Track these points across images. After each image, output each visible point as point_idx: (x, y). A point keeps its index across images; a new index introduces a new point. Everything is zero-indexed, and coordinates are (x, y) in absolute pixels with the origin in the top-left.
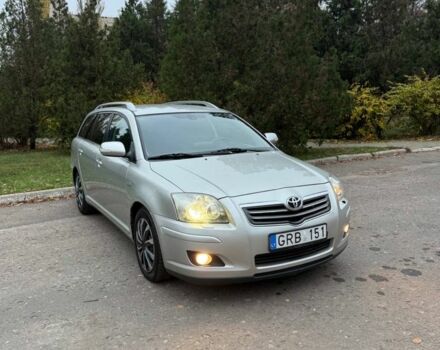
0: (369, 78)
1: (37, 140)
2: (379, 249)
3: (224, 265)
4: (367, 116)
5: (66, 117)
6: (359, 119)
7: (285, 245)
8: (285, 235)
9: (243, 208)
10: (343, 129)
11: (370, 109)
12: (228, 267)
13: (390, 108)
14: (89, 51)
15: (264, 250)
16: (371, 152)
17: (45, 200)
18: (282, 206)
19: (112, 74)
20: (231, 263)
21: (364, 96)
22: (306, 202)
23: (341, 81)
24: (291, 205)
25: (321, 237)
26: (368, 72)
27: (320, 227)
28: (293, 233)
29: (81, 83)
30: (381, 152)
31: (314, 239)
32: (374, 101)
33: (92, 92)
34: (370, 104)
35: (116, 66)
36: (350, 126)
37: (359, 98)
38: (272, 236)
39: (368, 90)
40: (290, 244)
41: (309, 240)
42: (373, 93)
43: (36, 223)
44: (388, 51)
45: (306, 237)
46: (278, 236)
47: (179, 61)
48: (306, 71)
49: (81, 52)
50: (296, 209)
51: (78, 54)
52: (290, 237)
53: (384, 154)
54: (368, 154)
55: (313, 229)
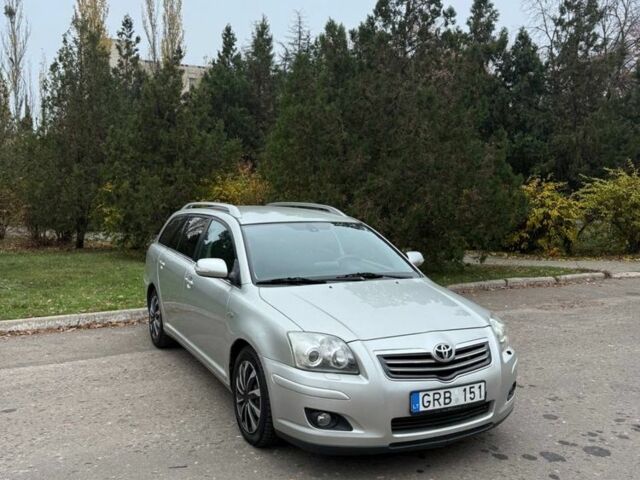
0: (554, 169)
1: (86, 236)
2: (556, 418)
3: (351, 429)
4: (550, 222)
5: (132, 208)
6: (538, 226)
7: (431, 408)
8: (432, 394)
9: (378, 356)
10: (516, 239)
11: (555, 213)
12: (357, 433)
13: (584, 212)
14: (168, 120)
15: (404, 413)
16: (554, 276)
17: (105, 326)
18: (428, 356)
19: (198, 152)
20: (360, 427)
21: (547, 193)
22: (459, 352)
23: (512, 175)
24: (440, 354)
25: (477, 399)
26: (552, 161)
27: (477, 386)
28: (442, 392)
29: (154, 162)
30: (569, 276)
31: (469, 401)
32: (561, 201)
33: (169, 176)
34: (554, 205)
35: (203, 141)
36: (525, 235)
37: (539, 196)
38: (414, 394)
39: (551, 186)
40: (437, 407)
41: (462, 402)
42: (559, 190)
43: (96, 357)
44: (581, 132)
45: (459, 398)
46: (421, 395)
47: (291, 141)
48: (464, 161)
49: (157, 121)
50: (446, 360)
51: (154, 124)
52: (437, 396)
53: (572, 280)
54: (550, 278)
55: (468, 388)
